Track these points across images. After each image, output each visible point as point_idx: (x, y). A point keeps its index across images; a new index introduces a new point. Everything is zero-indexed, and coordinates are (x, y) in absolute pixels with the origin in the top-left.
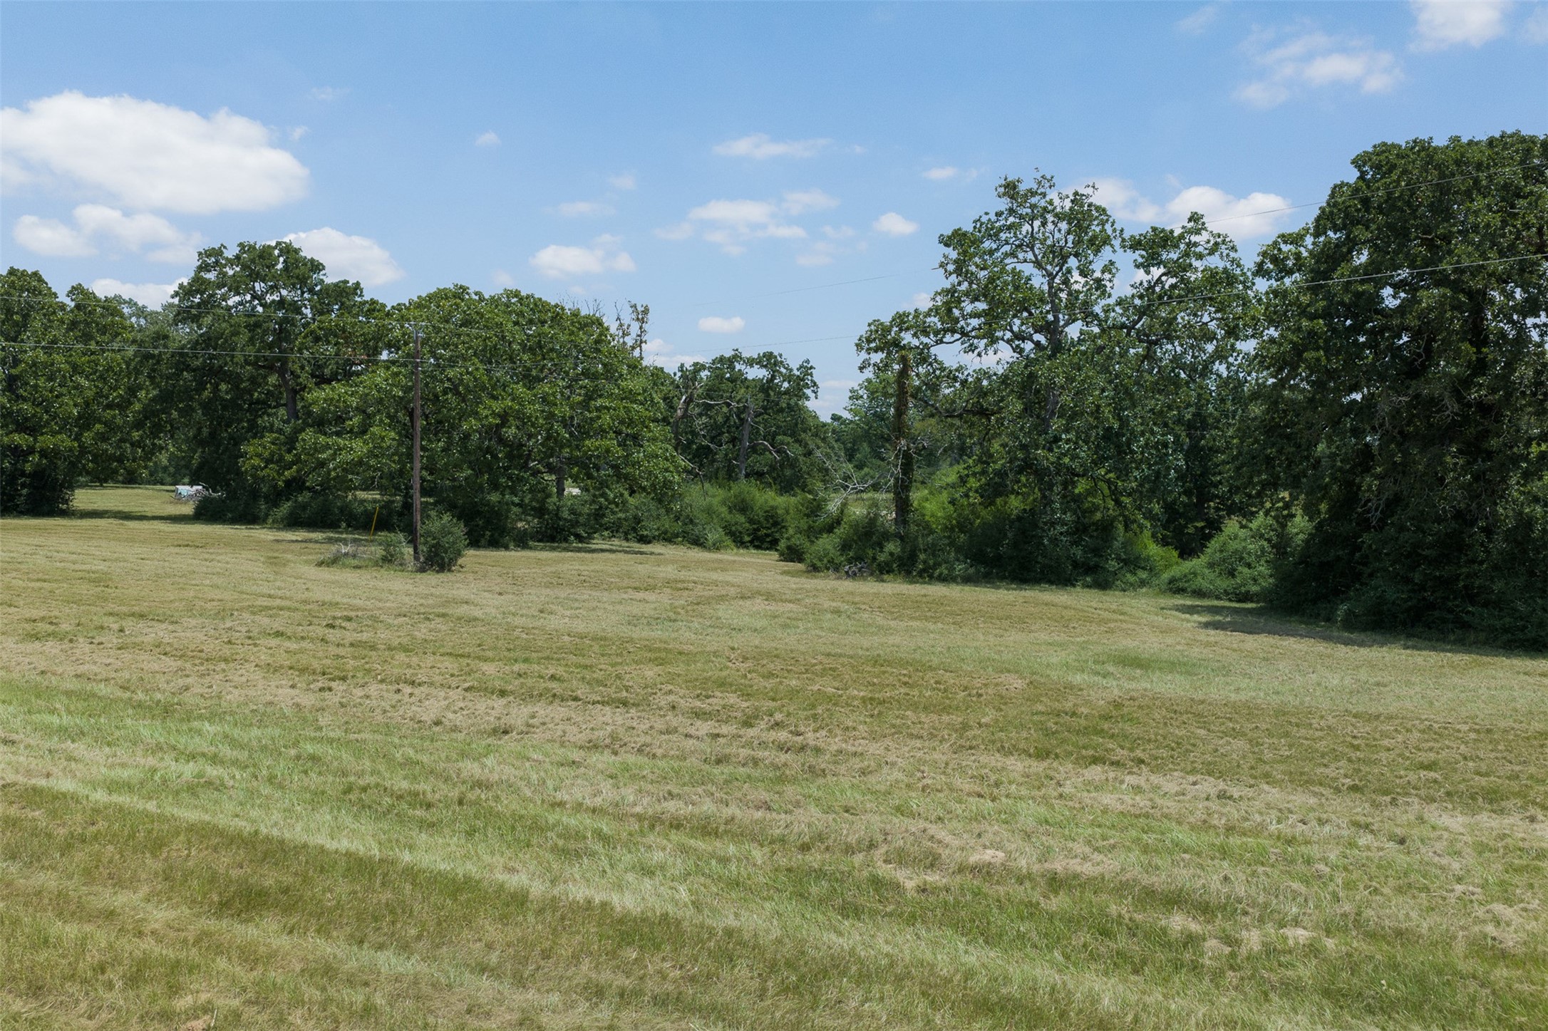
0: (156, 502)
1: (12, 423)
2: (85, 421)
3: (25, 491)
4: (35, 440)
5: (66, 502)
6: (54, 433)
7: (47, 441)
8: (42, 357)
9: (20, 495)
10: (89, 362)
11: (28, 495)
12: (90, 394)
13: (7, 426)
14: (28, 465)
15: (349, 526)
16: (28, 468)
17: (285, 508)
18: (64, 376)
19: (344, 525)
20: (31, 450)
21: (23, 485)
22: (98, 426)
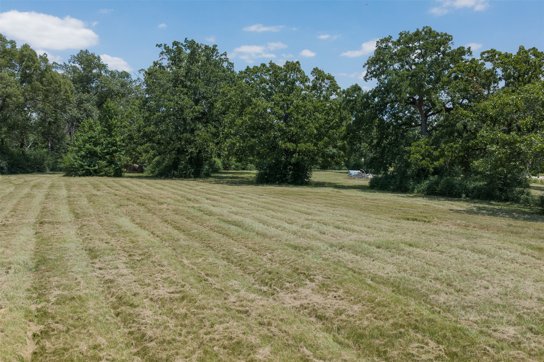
0: (341, 178)
1: (286, 138)
2: (319, 137)
3: (291, 173)
4: (297, 146)
5: (308, 178)
6: (305, 142)
7: (302, 146)
8: (301, 103)
9: (289, 174)
10: (321, 105)
11: (293, 174)
12: (322, 121)
13: (284, 139)
14: (293, 159)
15: (467, 196)
16: (293, 160)
17: (425, 184)
18: (310, 113)
19: (464, 195)
20: (294, 152)
21: (290, 170)
22: (326, 138)
